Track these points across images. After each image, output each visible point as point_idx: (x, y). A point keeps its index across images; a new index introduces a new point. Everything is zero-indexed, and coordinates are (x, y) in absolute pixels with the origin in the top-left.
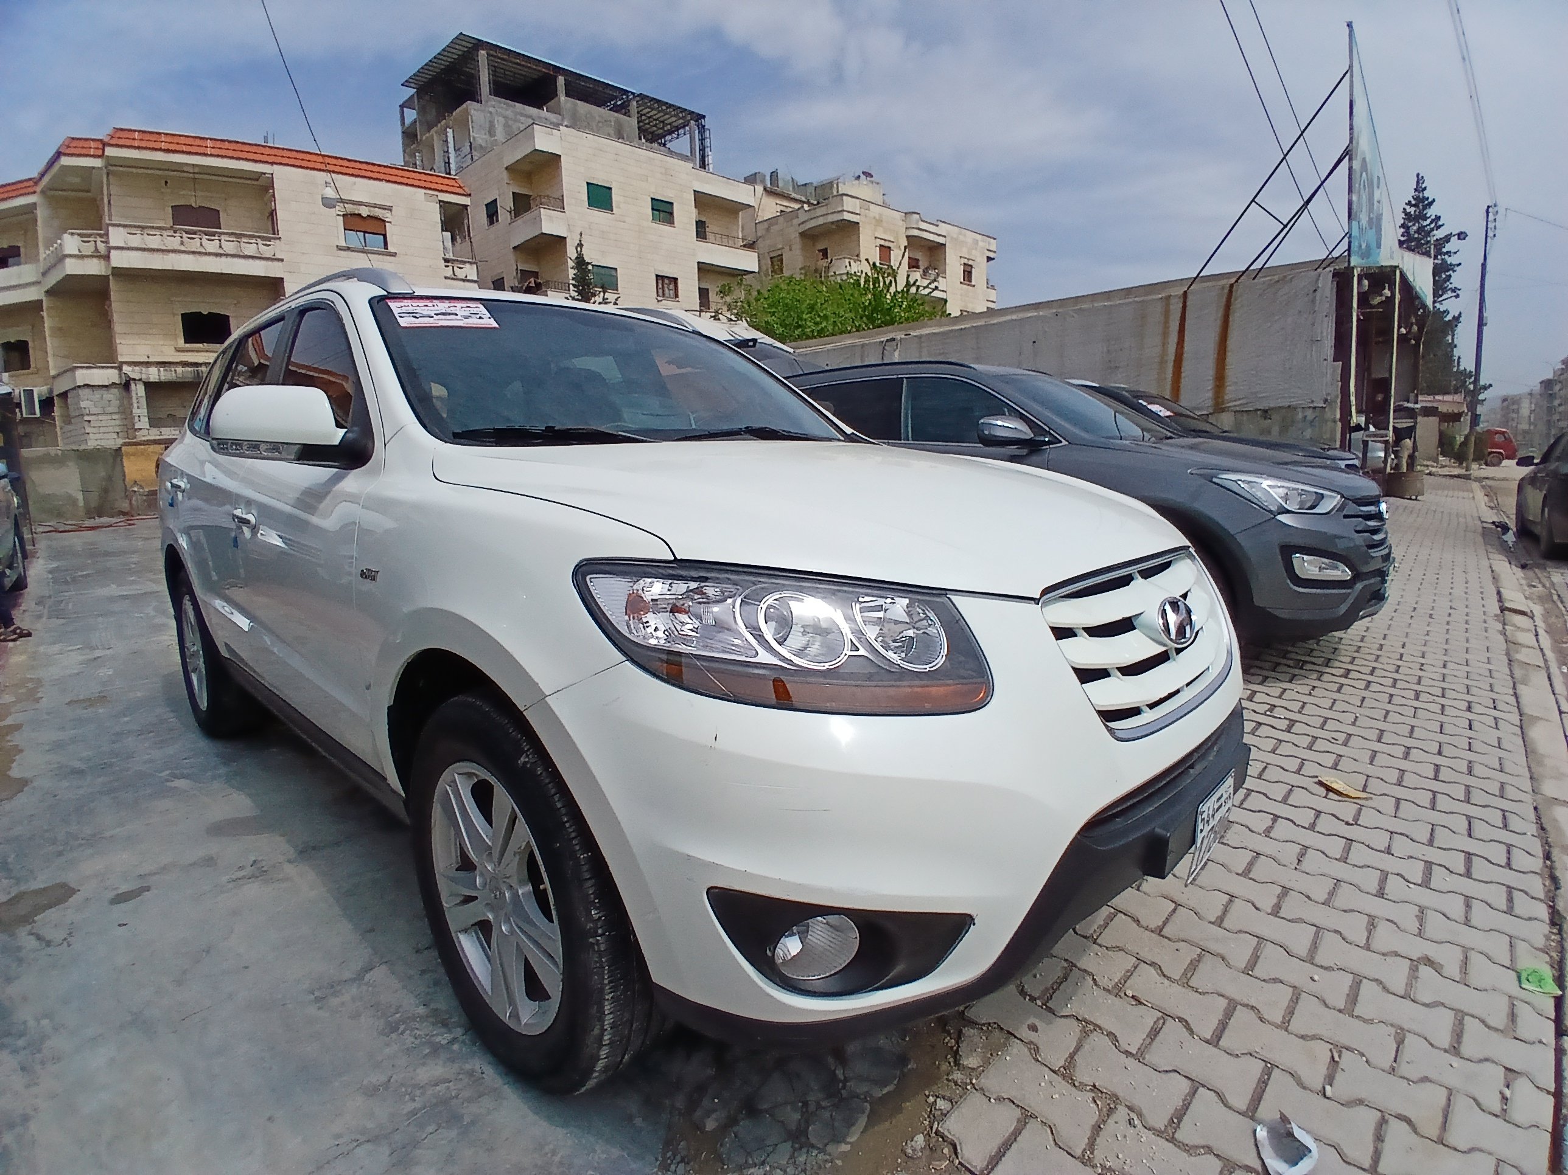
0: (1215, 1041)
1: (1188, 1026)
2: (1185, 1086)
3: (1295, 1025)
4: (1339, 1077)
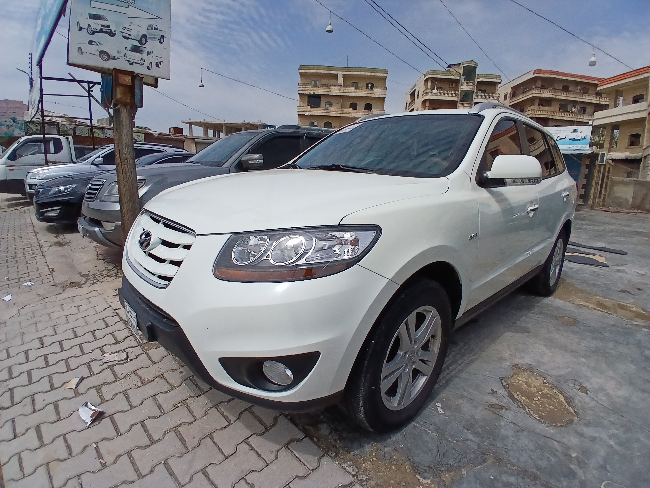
0: (142, 423)
1: (154, 418)
2: (134, 404)
3: (125, 458)
4: (95, 454)
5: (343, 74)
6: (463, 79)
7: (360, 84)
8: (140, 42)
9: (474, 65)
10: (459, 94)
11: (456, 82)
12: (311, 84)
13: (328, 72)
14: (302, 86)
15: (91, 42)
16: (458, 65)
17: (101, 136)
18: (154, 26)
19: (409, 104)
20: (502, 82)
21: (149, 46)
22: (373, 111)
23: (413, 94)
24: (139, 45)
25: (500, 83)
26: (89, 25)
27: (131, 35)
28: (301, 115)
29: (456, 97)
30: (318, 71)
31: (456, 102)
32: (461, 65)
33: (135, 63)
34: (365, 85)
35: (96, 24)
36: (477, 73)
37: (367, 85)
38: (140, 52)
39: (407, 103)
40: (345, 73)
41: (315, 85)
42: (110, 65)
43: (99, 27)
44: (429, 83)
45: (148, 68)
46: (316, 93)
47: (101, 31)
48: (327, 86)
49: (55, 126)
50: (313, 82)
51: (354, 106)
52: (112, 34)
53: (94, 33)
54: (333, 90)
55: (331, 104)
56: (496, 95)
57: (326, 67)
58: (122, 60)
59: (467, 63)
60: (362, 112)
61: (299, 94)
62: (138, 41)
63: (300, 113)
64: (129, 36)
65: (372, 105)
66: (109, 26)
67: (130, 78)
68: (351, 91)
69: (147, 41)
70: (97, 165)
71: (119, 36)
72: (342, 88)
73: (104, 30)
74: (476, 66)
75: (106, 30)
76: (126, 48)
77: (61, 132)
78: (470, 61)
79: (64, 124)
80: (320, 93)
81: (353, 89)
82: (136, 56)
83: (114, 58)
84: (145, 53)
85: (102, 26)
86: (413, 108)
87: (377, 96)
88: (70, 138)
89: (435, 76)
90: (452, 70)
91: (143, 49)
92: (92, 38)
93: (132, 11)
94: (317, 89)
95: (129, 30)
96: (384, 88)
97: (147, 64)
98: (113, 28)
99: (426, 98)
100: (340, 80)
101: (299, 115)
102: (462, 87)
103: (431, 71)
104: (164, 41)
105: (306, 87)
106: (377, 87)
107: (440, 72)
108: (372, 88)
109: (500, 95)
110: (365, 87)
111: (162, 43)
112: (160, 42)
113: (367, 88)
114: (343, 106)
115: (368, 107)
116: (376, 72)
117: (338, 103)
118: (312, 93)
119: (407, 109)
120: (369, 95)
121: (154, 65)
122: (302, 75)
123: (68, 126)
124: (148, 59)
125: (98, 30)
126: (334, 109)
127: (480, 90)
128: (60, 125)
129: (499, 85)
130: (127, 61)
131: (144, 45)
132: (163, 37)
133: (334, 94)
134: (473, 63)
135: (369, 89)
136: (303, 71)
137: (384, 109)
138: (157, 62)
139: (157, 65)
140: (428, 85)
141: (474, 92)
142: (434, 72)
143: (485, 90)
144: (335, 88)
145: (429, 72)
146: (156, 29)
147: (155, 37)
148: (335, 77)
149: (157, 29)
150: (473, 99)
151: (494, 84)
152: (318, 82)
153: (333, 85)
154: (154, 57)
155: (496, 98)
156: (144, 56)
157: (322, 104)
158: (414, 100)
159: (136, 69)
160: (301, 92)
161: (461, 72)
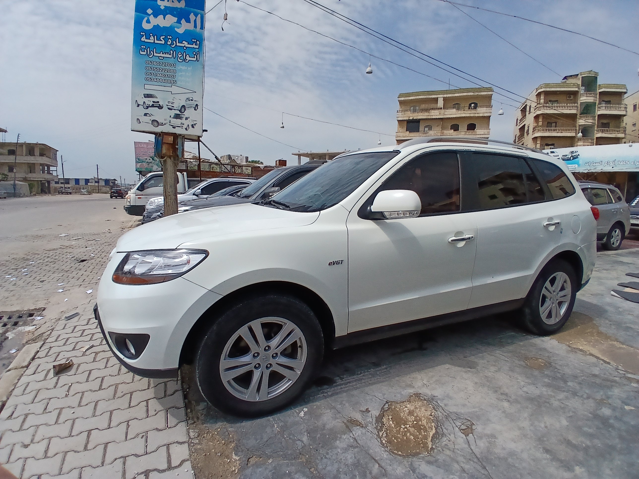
5: (444, 98)
6: (582, 90)
7: (462, 105)
8: (180, 111)
9: (594, 75)
10: (579, 106)
11: (575, 94)
12: (410, 110)
13: (428, 97)
14: (401, 113)
15: (146, 115)
16: (576, 76)
17: (218, 170)
18: (190, 98)
19: (520, 120)
20: (628, 92)
21: (187, 113)
22: (477, 130)
23: (524, 111)
24: (180, 113)
25: (625, 93)
26: (144, 102)
27: (174, 107)
28: (399, 140)
29: (575, 109)
30: (418, 97)
31: (575, 115)
32: (579, 76)
33: (177, 126)
34: (468, 106)
35: (149, 101)
36: (598, 84)
37: (470, 105)
38: (181, 118)
39: (517, 119)
40: (445, 96)
41: (415, 111)
42: (159, 129)
43: (151, 104)
44: (542, 97)
45: (186, 129)
46: (415, 118)
47: (153, 106)
48: (427, 110)
49: (184, 163)
50: (412, 108)
51: (455, 128)
52: (160, 107)
53: (147, 107)
54: (432, 113)
55: (430, 128)
56: (623, 106)
57: (426, 92)
58: (168, 125)
59: (586, 73)
60: (464, 132)
61: (398, 120)
62: (179, 110)
63: (398, 139)
64: (173, 108)
65: (475, 125)
66: (158, 102)
67: (172, 138)
68: (452, 113)
69: (185, 110)
70: (197, 196)
71: (165, 108)
72: (443, 111)
73: (155, 105)
74: (596, 76)
75: (156, 105)
76: (170, 116)
77: (189, 167)
78: (589, 71)
79: (191, 162)
80: (419, 118)
81: (454, 110)
82: (177, 122)
83: (162, 124)
84: (184, 118)
85: (153, 102)
86: (525, 124)
87: (481, 115)
88: (185, 173)
89: (548, 89)
90: (568, 82)
91: (182, 116)
92: (147, 111)
93: (174, 89)
94: (416, 114)
95: (173, 103)
96: (490, 106)
97: (185, 126)
98: (161, 103)
99: (539, 112)
100: (441, 103)
101: (397, 140)
102: (581, 99)
103: (544, 85)
104: (198, 108)
105: (405, 113)
106: (481, 107)
107: (555, 85)
108: (475, 108)
109: (628, 107)
110: (468, 107)
111: (196, 110)
112: (195, 110)
113: (469, 108)
114: (443, 128)
115: (472, 127)
116: (479, 91)
117: (438, 126)
118: (411, 118)
119: (518, 125)
120: (472, 115)
121: (190, 127)
122: (401, 103)
123: (194, 163)
124: (186, 123)
125: (151, 105)
126: (433, 132)
127: (604, 101)
128: (188, 162)
129: (626, 96)
130: (172, 125)
131: (183, 113)
132: (197, 105)
133: (434, 117)
134: (592, 73)
135: (472, 109)
136: (402, 99)
137: (489, 127)
138: (192, 125)
139: (193, 126)
140: (540, 99)
141: (597, 104)
142: (547, 85)
143: (610, 101)
144: (435, 111)
145: (542, 86)
146: (191, 100)
147: (192, 106)
148: (436, 100)
149: (193, 100)
150: (596, 111)
151: (620, 95)
152: (417, 108)
153: (433, 109)
154: (191, 121)
155: (623, 109)
156: (184, 121)
157: (421, 128)
158: (525, 116)
159: (178, 131)
160: (399, 119)
161: (580, 82)
